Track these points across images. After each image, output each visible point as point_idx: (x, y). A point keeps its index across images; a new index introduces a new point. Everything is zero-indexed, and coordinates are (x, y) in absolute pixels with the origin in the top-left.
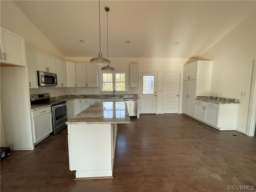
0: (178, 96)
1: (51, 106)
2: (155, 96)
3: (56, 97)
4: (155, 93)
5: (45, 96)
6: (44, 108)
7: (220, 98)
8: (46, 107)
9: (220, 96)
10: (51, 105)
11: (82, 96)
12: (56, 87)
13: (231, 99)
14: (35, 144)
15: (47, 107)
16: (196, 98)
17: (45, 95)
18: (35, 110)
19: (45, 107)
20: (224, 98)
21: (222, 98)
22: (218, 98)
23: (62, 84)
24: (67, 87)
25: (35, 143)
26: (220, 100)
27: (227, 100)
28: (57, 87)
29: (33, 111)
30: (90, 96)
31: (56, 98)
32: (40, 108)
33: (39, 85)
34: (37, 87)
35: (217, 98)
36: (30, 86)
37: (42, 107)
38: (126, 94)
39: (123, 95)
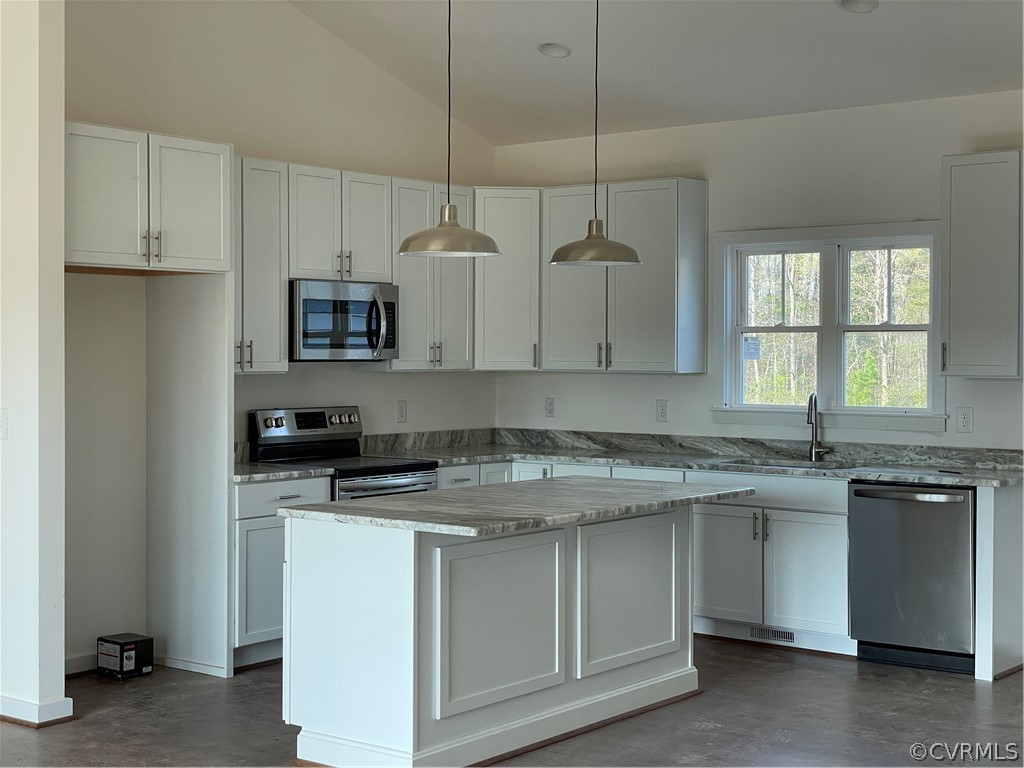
1: (333, 477)
3: (406, 435)
5: (332, 423)
6: (290, 478)
8: (300, 478)
10: (331, 471)
11: (583, 444)
12: (394, 368)
14: (235, 650)
15: (309, 477)
17: (331, 417)
18: (249, 482)
19: (296, 473)
23: (437, 348)
24: (479, 366)
25: (237, 646)
28: (397, 365)
29: (238, 484)
30: (640, 445)
31: (409, 444)
32: (271, 476)
33: (292, 358)
34: (283, 366)
36: (240, 363)
37: (282, 475)
38: (929, 448)
39: (905, 447)
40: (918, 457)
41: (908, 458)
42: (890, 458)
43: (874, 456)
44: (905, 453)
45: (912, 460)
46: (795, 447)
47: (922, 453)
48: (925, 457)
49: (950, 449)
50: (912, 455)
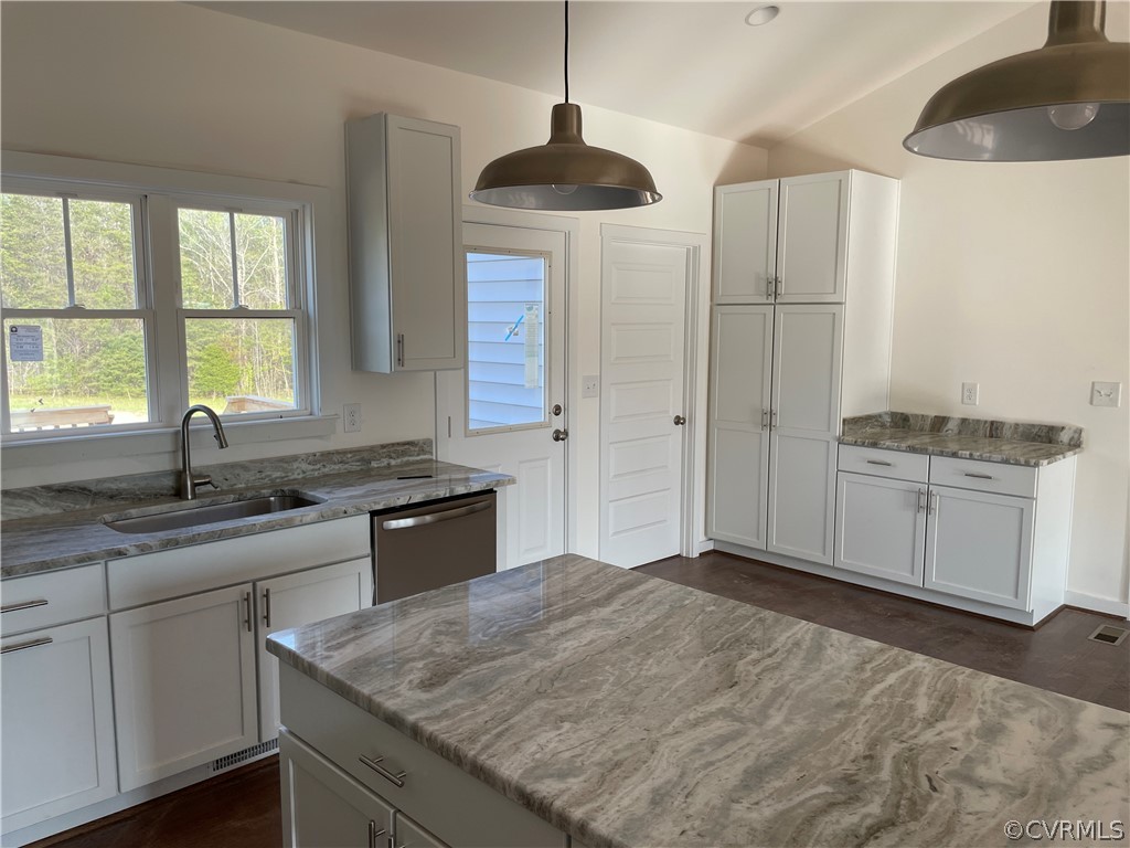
0: (678, 421)
2: (559, 436)
4: (557, 411)
7: (964, 421)
9: (958, 411)
13: (1033, 426)
16: (838, 429)
20: (992, 423)
21: (978, 421)
22: (951, 425)
26: (960, 432)
27: (1007, 433)
35: (940, 422)
38: (323, 454)
39: (295, 458)
40: (311, 467)
41: (299, 471)
42: (278, 474)
43: (258, 476)
44: (295, 465)
45: (304, 472)
46: (143, 484)
47: (314, 463)
48: (318, 466)
49: (344, 452)
50: (304, 466)
